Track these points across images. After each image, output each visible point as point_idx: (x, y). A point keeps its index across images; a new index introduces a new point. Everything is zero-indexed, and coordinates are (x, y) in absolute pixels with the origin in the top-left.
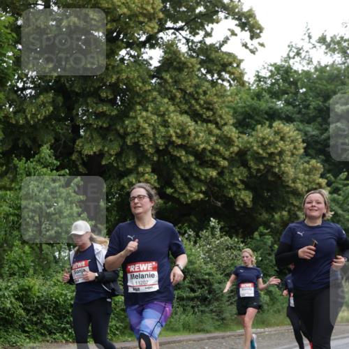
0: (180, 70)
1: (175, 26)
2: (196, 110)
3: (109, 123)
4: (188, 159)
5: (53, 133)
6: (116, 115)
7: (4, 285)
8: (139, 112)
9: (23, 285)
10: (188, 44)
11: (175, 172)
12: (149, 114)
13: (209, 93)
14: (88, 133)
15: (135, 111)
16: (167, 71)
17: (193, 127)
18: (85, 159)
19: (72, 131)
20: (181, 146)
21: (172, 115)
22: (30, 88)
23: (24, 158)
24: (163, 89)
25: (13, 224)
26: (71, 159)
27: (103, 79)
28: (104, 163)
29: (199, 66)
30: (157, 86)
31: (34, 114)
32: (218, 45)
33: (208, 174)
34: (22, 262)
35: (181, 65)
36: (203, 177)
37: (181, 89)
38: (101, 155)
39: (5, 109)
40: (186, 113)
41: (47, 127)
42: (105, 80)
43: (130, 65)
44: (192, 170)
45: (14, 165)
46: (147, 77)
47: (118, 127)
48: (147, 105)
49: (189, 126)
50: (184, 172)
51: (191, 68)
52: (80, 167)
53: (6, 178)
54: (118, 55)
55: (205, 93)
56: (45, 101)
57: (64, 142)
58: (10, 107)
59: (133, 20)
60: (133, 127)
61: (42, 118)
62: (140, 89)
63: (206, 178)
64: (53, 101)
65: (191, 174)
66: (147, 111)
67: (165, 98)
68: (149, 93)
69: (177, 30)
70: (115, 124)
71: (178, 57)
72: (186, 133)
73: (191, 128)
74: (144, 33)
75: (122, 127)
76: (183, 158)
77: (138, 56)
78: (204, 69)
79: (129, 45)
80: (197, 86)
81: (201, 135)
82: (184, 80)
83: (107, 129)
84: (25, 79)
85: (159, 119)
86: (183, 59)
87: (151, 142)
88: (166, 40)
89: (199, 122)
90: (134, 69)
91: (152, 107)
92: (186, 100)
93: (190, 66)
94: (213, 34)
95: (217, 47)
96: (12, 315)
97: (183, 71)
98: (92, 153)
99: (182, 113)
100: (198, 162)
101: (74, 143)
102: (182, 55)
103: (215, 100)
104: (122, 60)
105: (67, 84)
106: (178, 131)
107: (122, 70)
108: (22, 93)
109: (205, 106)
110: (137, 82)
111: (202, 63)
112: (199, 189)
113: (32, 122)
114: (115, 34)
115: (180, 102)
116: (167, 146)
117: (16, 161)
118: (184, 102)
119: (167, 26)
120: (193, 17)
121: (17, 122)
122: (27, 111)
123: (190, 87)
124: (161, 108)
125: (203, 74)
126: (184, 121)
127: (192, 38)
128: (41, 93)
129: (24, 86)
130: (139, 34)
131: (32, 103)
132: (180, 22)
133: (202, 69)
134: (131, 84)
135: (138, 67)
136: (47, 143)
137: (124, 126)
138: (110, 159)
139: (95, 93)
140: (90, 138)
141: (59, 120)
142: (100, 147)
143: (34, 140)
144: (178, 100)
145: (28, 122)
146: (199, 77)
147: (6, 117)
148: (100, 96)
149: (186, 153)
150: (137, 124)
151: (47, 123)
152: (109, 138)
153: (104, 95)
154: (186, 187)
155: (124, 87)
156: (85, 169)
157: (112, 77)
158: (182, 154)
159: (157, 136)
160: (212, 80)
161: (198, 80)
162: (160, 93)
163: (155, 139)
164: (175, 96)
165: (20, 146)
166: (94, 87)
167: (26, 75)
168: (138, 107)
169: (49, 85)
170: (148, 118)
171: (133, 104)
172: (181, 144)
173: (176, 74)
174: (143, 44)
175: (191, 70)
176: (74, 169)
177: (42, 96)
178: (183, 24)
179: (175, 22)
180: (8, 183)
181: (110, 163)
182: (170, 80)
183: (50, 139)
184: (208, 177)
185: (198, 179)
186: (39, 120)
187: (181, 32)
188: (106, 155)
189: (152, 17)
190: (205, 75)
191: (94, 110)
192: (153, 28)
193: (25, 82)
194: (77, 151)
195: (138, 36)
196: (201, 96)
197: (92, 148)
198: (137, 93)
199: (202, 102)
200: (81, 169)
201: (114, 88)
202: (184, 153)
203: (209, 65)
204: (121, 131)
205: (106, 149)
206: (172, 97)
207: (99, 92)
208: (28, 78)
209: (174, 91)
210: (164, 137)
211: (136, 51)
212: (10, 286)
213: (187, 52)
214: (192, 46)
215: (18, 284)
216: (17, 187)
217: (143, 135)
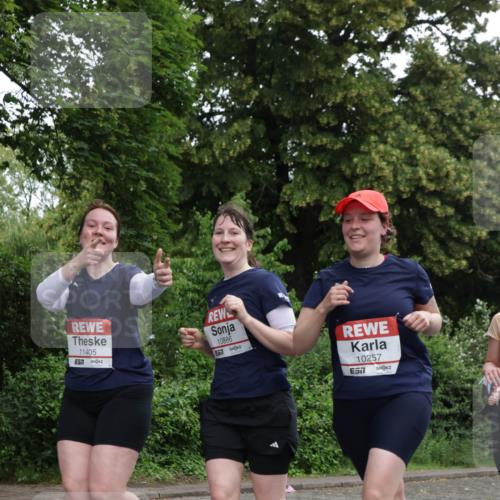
0: (436, 82)
1: (431, 18)
2: (459, 141)
3: (330, 161)
4: (445, 212)
5: (249, 176)
6: (341, 150)
7: (178, 390)
8: (373, 145)
9: (204, 390)
10: (449, 44)
11: (426, 231)
12: (389, 148)
13: (478, 114)
14: (300, 177)
15: (369, 144)
16: (416, 84)
17: (453, 166)
18: (294, 213)
19: (277, 173)
20: (435, 194)
21: (422, 148)
22: (219, 113)
23: (210, 212)
24: (409, 111)
25: (193, 303)
26: (275, 213)
27: (323, 98)
28: (322, 219)
29: (464, 76)
30: (402, 107)
31: (225, 149)
32: (494, 43)
33: (474, 234)
34: (203, 359)
35: (438, 75)
36: (467, 239)
37: (437, 111)
38: (318, 207)
39: (185, 142)
40: (444, 145)
41: (242, 168)
42: (326, 100)
43: (363, 76)
44: (450, 228)
45: (195, 221)
46: (387, 93)
47: (343, 168)
48: (385, 134)
49: (447, 163)
50: (439, 232)
51: (452, 79)
52: (287, 224)
53: (183, 240)
54: (346, 62)
55: (473, 115)
56: (240, 131)
57: (266, 189)
58: (191, 139)
59: (370, 11)
60: (364, 166)
61: (235, 155)
62: (377, 112)
63: (471, 240)
64: (252, 130)
65: (449, 235)
66: (385, 143)
67: (412, 123)
68: (389, 117)
69: (434, 23)
70: (338, 163)
71: (433, 63)
72: (442, 174)
73: (450, 167)
74: (385, 30)
75: (349, 167)
76: (437, 210)
77: (376, 63)
78: (473, 80)
79: (361, 48)
80: (460, 106)
81: (465, 177)
82: (442, 97)
83: (328, 170)
84: (213, 101)
85: (403, 155)
86: (441, 65)
87: (390, 188)
88: (416, 39)
89: (462, 158)
90: (368, 82)
91: (393, 138)
92: (444, 126)
93: (452, 75)
94: (487, 28)
95: (493, 47)
96: (188, 432)
97: (441, 83)
98: (304, 205)
99: (437, 145)
100: (459, 217)
101: (280, 189)
102: (439, 61)
103: (488, 126)
104: (352, 70)
105: (272, 107)
106: (431, 171)
107: (351, 84)
108: (208, 120)
109: (472, 134)
110: (372, 101)
111: (470, 71)
112: (462, 255)
113: (221, 161)
114: (343, 33)
115: (436, 129)
116: (413, 194)
117: (198, 215)
118: (441, 128)
119: (419, 19)
120: (459, 3)
121: (201, 160)
122: (215, 145)
123: (451, 106)
124: (407, 139)
125: (470, 87)
126: (441, 156)
127: (456, 34)
128: (234, 120)
129: (211, 110)
130: (377, 32)
131: (222, 134)
132: (438, 12)
133: (469, 80)
134: (364, 104)
135: (374, 80)
136: (240, 191)
137: (352, 166)
138: (331, 213)
139: (312, 119)
140: (302, 183)
141: (260, 157)
142: (316, 196)
143: (223, 187)
144: (431, 126)
145: (215, 161)
146: (464, 92)
147: (186, 154)
148: (318, 122)
149: (442, 204)
150: (370, 163)
151: (242, 162)
152: (329, 183)
153: (323, 120)
154: (442, 252)
155: (354, 109)
156: (294, 228)
157: (337, 95)
158: (436, 205)
159: (399, 178)
160: (485, 96)
161: (461, 97)
162: (406, 117)
163: (396, 184)
164: (428, 121)
165: (204, 194)
166: (310, 110)
167: (215, 95)
168: (373, 138)
169: (245, 108)
170: (386, 152)
171: (365, 133)
172: (435, 191)
173: (430, 88)
174: (383, 47)
175: (453, 82)
176: (278, 228)
177: (236, 124)
178: (443, 14)
179: (431, 12)
180: (186, 247)
181: (330, 219)
182: (421, 98)
183: (246, 184)
184: (475, 238)
185: (459, 241)
186: (231, 158)
187: (439, 26)
188: (326, 208)
189: (397, 6)
190: (474, 89)
191: (309, 142)
192: (398, 22)
193: (213, 105)
194: (284, 202)
195: (376, 35)
196: (467, 120)
197: (304, 197)
198: (372, 116)
199: (468, 129)
200: (289, 228)
201: (339, 110)
202: (438, 203)
203: (480, 74)
204: (348, 172)
205: (325, 199)
206: (422, 122)
207: (317, 117)
208: (217, 99)
209: (426, 113)
210: (410, 180)
211: (373, 57)
212: (186, 392)
213: (448, 56)
214: (455, 46)
215: (198, 389)
216: (199, 252)
217: (378, 179)
